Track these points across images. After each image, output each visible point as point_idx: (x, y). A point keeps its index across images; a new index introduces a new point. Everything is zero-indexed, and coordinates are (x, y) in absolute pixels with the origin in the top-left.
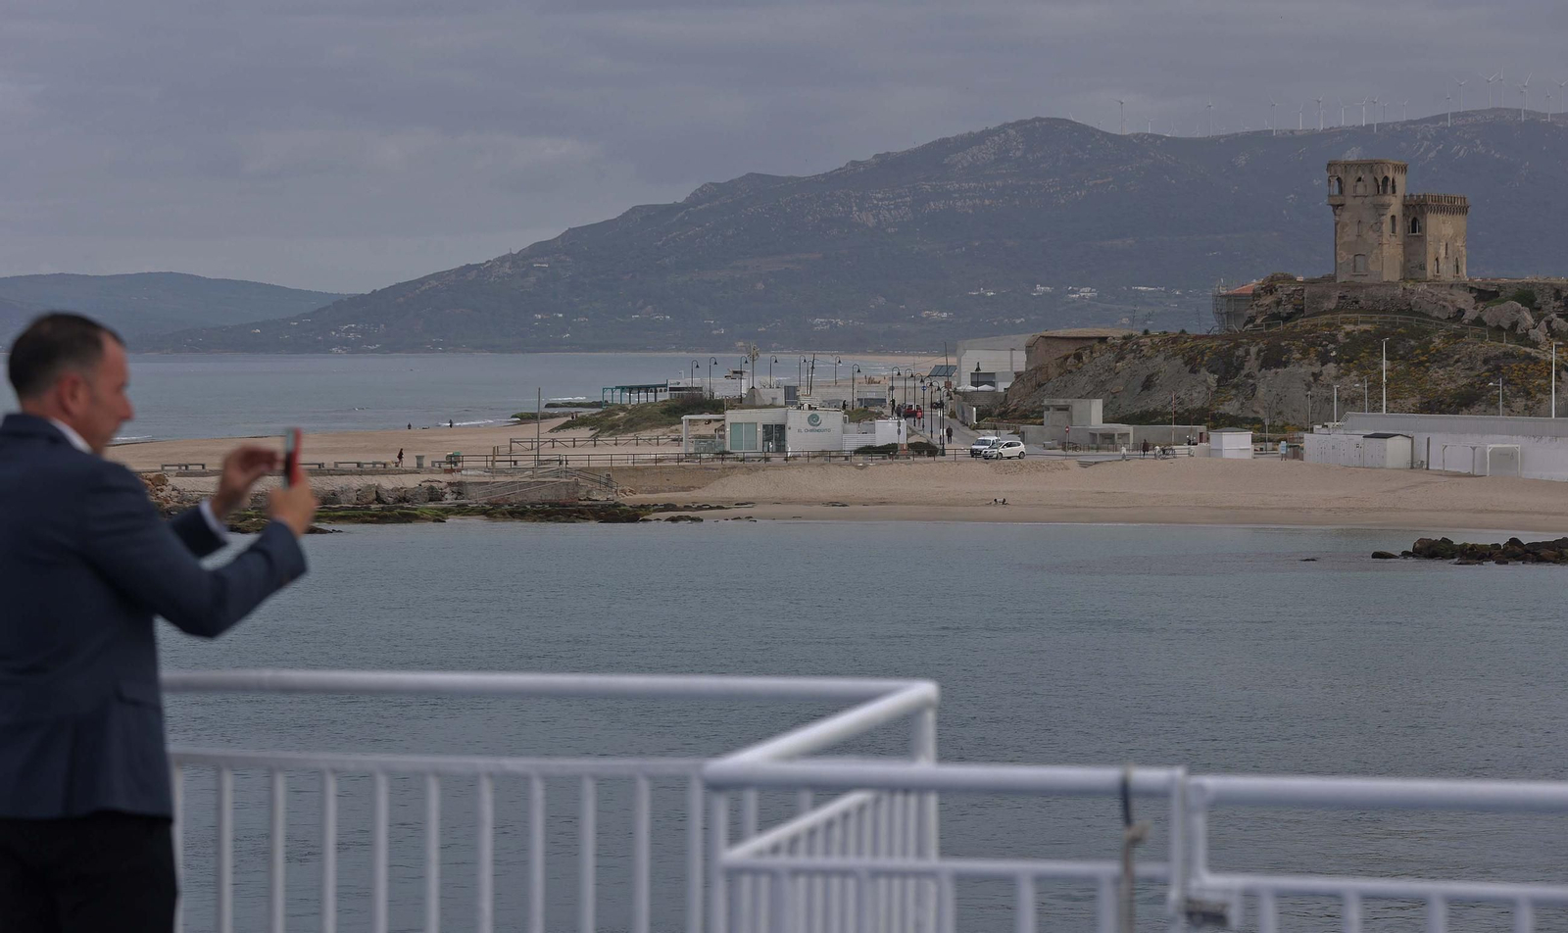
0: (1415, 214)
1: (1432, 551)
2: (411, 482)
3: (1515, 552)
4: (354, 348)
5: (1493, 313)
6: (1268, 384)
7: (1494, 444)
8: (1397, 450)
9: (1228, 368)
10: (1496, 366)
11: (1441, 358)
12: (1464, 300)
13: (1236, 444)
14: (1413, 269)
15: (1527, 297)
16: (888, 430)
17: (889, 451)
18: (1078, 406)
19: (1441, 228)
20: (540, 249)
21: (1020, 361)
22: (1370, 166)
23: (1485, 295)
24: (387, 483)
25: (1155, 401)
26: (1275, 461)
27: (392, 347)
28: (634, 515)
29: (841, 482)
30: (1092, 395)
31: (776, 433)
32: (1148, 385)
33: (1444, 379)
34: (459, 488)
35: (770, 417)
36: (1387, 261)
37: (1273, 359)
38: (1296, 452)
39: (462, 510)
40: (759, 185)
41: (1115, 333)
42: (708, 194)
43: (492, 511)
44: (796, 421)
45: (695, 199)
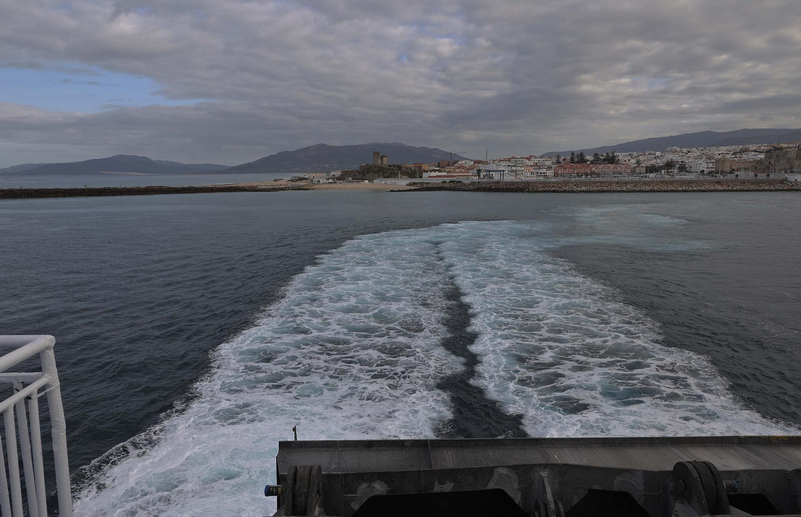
0: (382, 157)
1: (392, 191)
2: (283, 187)
3: (399, 191)
4: (235, 173)
5: (391, 168)
6: (368, 175)
7: (394, 181)
8: (383, 182)
9: (363, 174)
10: (391, 173)
11: (385, 173)
12: (387, 166)
13: (367, 182)
14: (382, 163)
15: (394, 166)
16: (331, 181)
17: (331, 183)
18: (349, 178)
19: (385, 159)
20: (258, 160)
21: (340, 173)
22: (377, 152)
23: (390, 166)
24: (281, 187)
25: (356, 177)
26: (370, 183)
27: (240, 173)
28: (308, 189)
29: (327, 186)
30: (350, 176)
31: (319, 181)
32: (355, 176)
33: (386, 175)
34: (288, 187)
35: (318, 179)
36: (379, 162)
37: (368, 173)
38: (373, 182)
39: (290, 189)
40: (286, 152)
41: (351, 170)
42: (279, 153)
43: (293, 189)
44: (321, 180)
45: (278, 154)
